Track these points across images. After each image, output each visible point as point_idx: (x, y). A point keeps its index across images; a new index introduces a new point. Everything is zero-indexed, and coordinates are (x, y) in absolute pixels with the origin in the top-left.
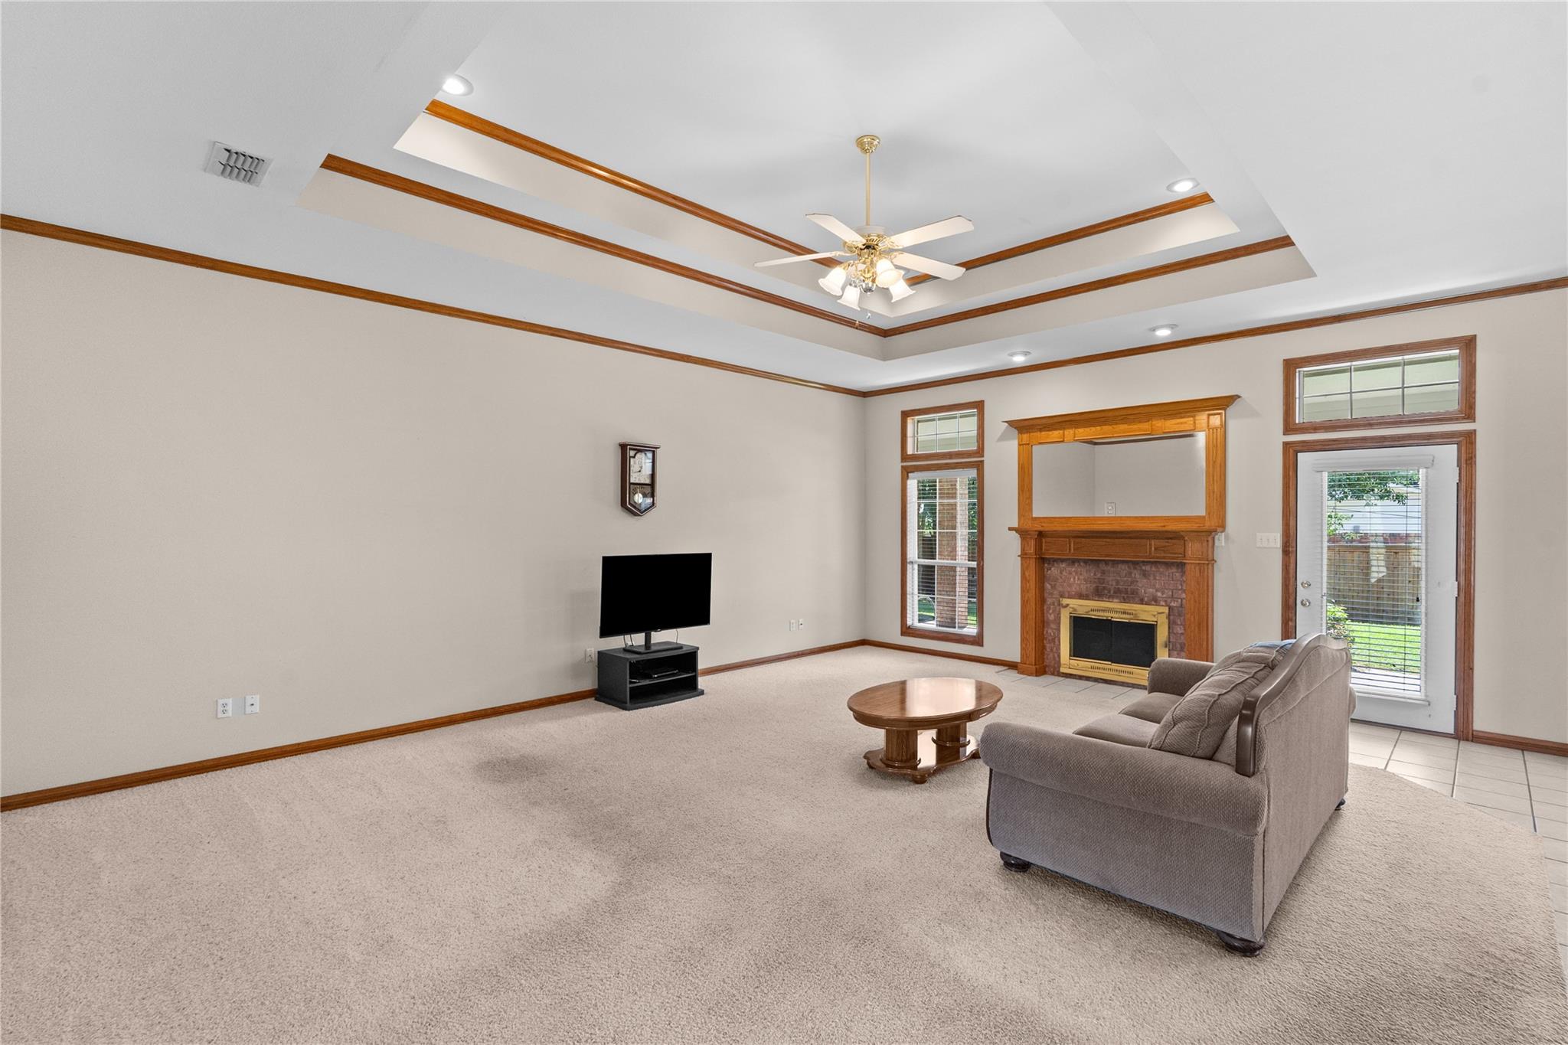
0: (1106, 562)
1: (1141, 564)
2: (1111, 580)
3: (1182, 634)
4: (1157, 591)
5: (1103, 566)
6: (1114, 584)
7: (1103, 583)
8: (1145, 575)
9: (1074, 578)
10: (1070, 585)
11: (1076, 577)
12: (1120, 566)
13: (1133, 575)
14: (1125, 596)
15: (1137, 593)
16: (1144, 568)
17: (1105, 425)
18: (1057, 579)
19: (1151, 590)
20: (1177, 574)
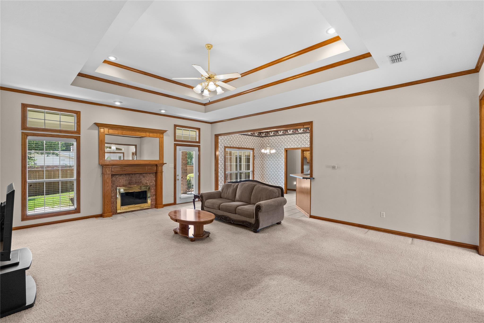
0: (132, 174)
1: (143, 174)
2: (134, 180)
3: (153, 192)
4: (147, 181)
5: (131, 175)
6: (135, 180)
7: (131, 181)
8: (144, 177)
9: (121, 180)
10: (120, 183)
11: (123, 180)
12: (137, 175)
13: (140, 177)
14: (138, 184)
15: (142, 182)
16: (143, 175)
17: (133, 131)
18: (115, 181)
19: (145, 181)
20: (152, 176)
